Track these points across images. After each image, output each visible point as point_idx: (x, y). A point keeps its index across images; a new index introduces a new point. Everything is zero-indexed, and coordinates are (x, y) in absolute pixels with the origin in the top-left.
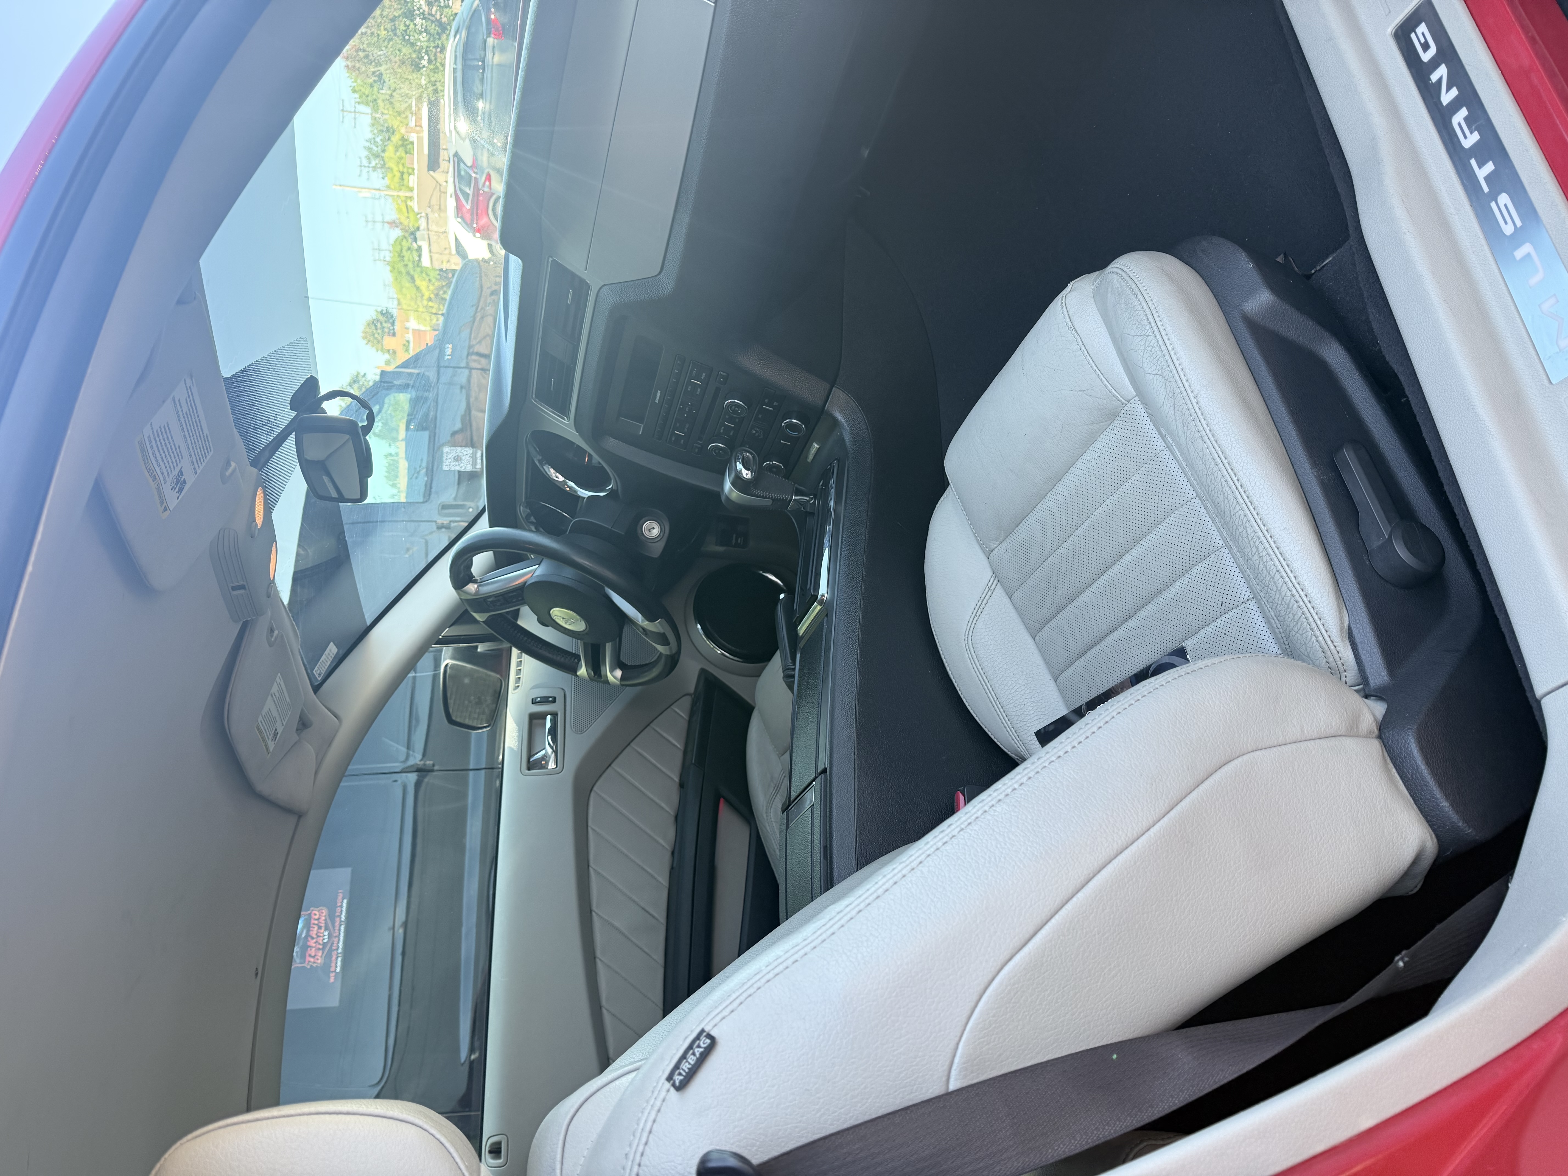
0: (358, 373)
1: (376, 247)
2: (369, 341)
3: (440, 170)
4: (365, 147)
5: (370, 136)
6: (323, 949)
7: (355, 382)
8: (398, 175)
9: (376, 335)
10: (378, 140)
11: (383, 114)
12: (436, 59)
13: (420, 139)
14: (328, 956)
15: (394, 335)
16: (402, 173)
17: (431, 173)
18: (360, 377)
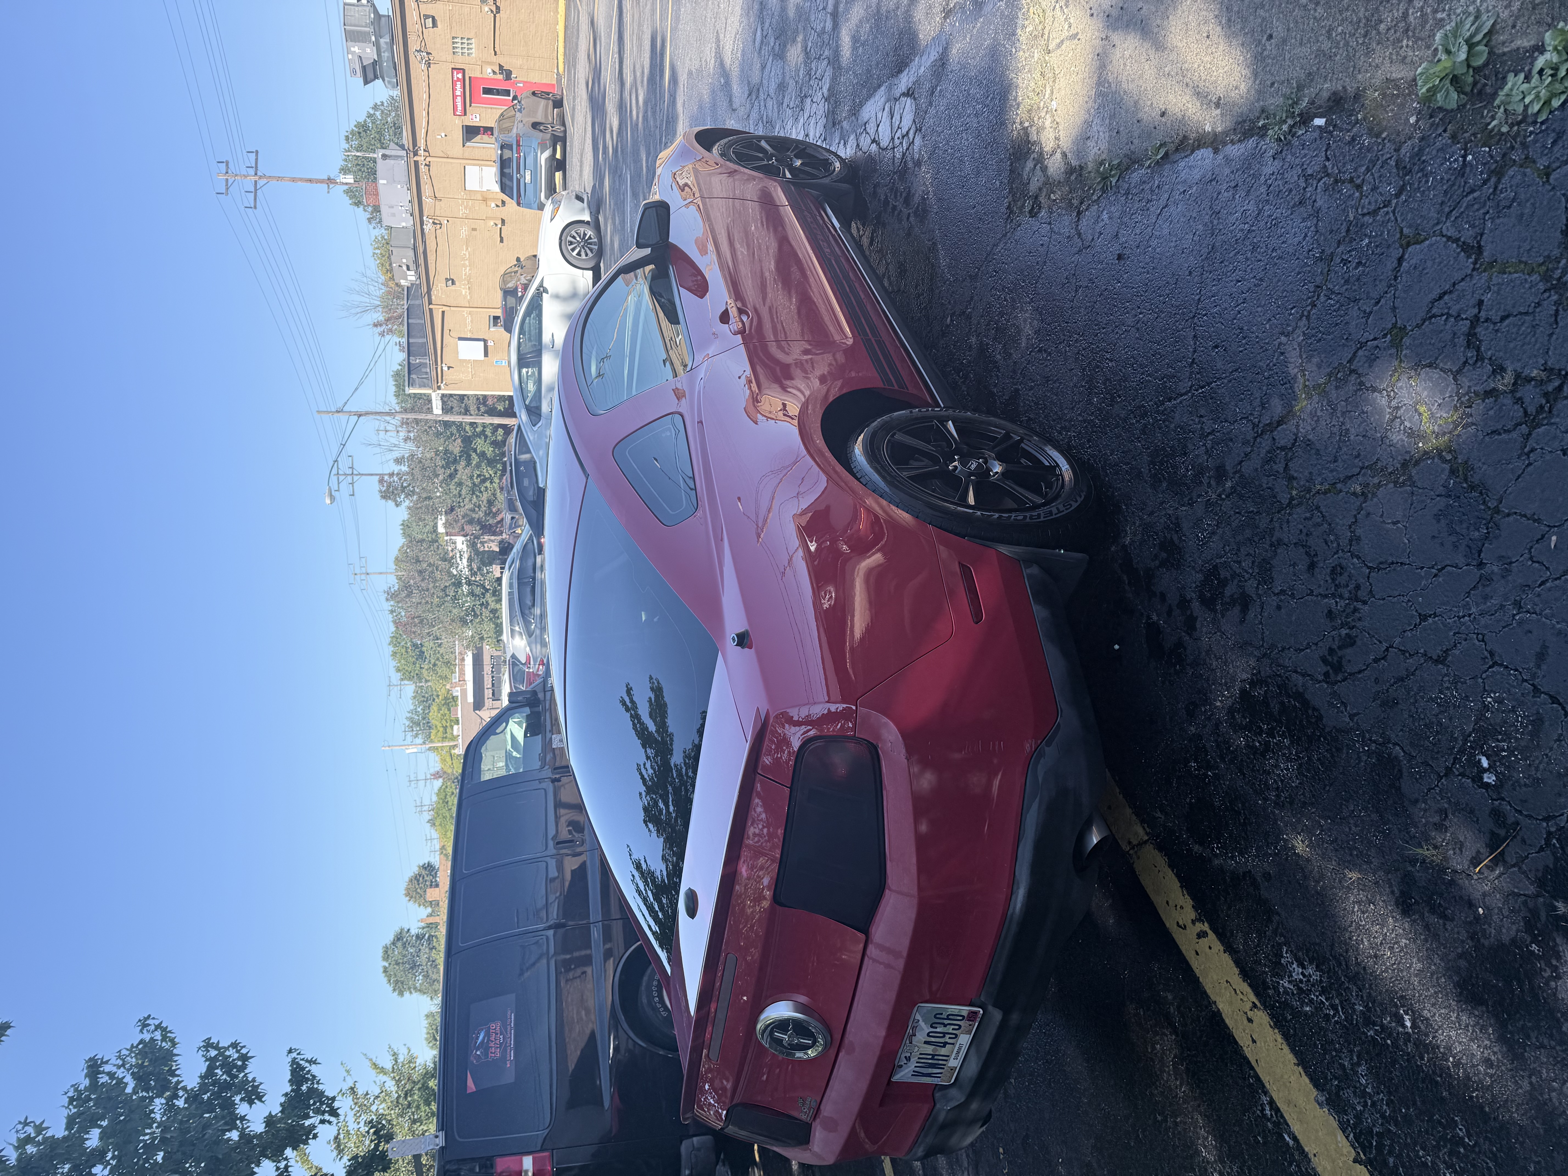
0: (402, 930)
1: (419, 804)
2: (411, 897)
3: (485, 708)
4: (407, 718)
5: (412, 707)
6: (500, 1047)
7: (398, 939)
8: (441, 729)
9: (419, 890)
10: (419, 709)
11: (427, 681)
12: (481, 614)
13: (464, 692)
14: (505, 1050)
15: (437, 886)
16: (445, 728)
17: (477, 712)
18: (404, 934)
